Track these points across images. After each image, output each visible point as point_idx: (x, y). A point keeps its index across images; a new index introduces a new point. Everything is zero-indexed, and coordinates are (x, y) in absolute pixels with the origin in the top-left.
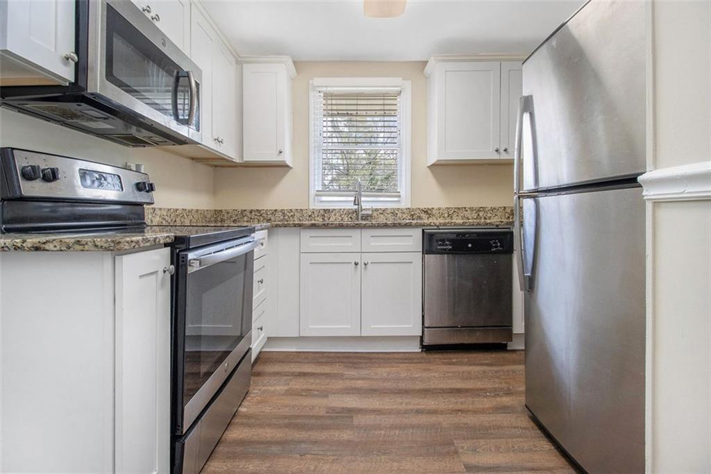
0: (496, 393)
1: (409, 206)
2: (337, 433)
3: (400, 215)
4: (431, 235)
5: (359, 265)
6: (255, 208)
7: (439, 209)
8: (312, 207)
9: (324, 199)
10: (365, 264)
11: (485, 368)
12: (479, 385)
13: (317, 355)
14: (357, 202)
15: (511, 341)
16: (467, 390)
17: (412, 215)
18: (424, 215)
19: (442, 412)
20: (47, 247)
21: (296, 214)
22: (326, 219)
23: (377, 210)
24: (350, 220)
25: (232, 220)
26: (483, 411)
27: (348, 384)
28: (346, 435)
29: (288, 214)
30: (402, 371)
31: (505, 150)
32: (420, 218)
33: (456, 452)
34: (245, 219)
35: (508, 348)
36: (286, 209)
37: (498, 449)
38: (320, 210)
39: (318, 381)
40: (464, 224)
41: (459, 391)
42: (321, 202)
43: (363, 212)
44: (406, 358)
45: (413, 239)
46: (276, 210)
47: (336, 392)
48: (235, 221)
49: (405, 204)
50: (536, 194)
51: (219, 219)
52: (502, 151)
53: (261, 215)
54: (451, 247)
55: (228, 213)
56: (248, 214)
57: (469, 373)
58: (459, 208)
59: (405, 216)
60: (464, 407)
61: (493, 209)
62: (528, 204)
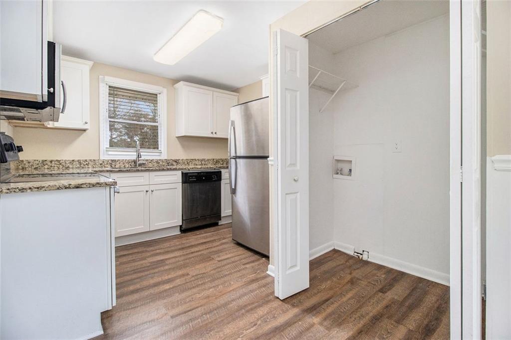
0: (219, 239)
1: (166, 158)
2: (162, 268)
3: (161, 163)
4: (186, 174)
5: (148, 193)
6: (55, 159)
7: (182, 160)
8: (102, 158)
9: (110, 153)
10: (152, 191)
11: (212, 233)
12: (212, 239)
13: (123, 247)
14: (139, 156)
15: (221, 220)
16: (208, 242)
17: (168, 163)
18: (174, 163)
19: (202, 250)
20: (82, 186)
21: (90, 163)
22: (113, 166)
23: (147, 160)
24: (130, 166)
25: (33, 168)
26: (217, 246)
27: (152, 253)
28: (167, 267)
29: (83, 163)
30: (176, 242)
31: (216, 133)
32: (172, 165)
33: (213, 259)
34: (46, 167)
35: (219, 224)
36: (81, 159)
37: (226, 254)
38: (108, 160)
39: (134, 256)
40: (201, 168)
41: (205, 243)
42: (109, 155)
43: (140, 162)
44: (175, 237)
45: (177, 176)
46: (73, 161)
47: (148, 257)
48: (36, 169)
49: (164, 156)
50: (236, 157)
51: (20, 167)
52: (214, 133)
53: (60, 164)
54: (195, 179)
55: (29, 162)
56: (49, 164)
57: (206, 236)
58: (192, 160)
59: (164, 164)
60: (210, 247)
61: (208, 160)
62: (233, 161)
